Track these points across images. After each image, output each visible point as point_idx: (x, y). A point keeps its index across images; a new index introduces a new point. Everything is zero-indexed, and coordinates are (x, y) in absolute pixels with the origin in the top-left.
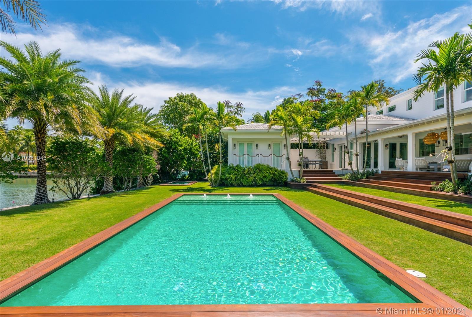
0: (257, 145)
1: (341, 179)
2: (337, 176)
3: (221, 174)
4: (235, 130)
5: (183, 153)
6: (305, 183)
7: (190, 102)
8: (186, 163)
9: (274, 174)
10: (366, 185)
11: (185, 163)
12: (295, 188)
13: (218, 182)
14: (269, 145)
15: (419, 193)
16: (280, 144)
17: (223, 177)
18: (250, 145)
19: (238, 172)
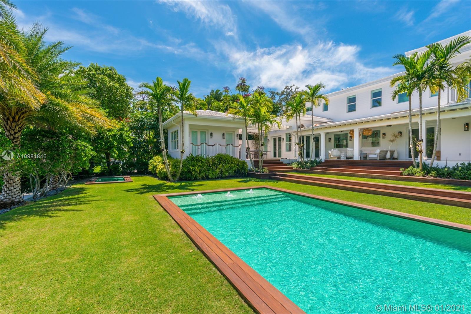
0: (211, 134)
1: (292, 168)
2: (286, 165)
3: (182, 166)
4: (195, 115)
5: (111, 139)
6: (268, 173)
7: (110, 77)
8: (117, 153)
9: (238, 165)
10: (327, 173)
11: (115, 153)
12: (263, 179)
13: (178, 175)
14: (223, 135)
15: (395, 178)
16: (232, 133)
17: (185, 170)
18: (203, 133)
19: (202, 163)
